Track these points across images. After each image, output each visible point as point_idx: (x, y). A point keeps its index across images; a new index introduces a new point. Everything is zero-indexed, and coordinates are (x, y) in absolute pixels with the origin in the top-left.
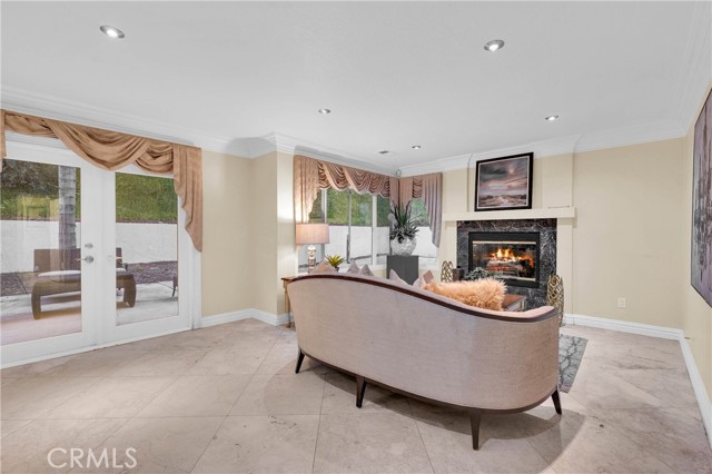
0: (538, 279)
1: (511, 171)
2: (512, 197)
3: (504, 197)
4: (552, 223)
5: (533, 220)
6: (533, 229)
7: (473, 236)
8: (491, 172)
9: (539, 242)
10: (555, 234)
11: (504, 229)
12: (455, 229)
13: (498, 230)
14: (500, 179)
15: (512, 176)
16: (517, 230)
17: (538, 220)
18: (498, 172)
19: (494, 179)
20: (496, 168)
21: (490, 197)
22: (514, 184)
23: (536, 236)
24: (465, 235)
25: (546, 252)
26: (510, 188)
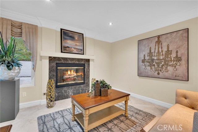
0: (84, 81)
1: (76, 38)
2: (77, 49)
3: (75, 48)
4: (88, 61)
5: (83, 59)
6: (83, 62)
7: (58, 65)
8: (68, 36)
9: (84, 68)
10: (89, 64)
11: (73, 62)
12: (48, 61)
13: (70, 62)
14: (72, 40)
15: (77, 40)
16: (77, 62)
17: (85, 59)
18: (71, 37)
19: (70, 39)
20: (71, 35)
21: (68, 47)
22: (78, 44)
23: (83, 65)
24: (54, 64)
25: (87, 71)
26: (76, 45)
